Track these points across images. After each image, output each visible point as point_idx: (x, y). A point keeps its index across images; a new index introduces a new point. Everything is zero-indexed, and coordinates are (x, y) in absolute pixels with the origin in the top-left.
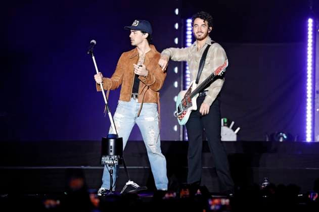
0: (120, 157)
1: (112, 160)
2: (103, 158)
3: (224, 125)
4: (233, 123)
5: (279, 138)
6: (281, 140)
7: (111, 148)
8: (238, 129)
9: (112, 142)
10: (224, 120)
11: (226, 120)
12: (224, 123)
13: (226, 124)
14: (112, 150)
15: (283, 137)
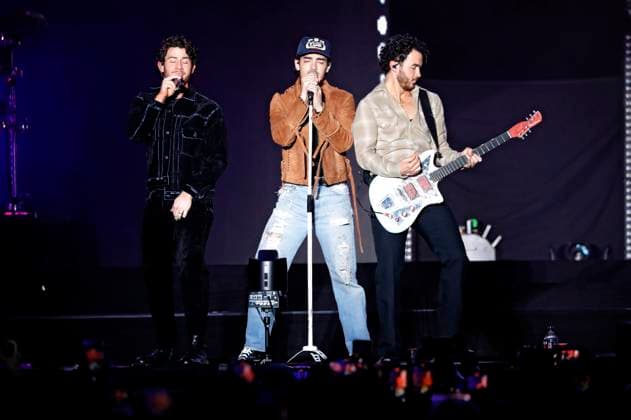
0: (283, 293)
1: (269, 298)
2: (251, 296)
3: (473, 233)
4: (488, 228)
5: (575, 254)
6: (578, 258)
7: (266, 278)
8: (499, 239)
9: (267, 267)
10: (472, 223)
11: (475, 224)
12: (472, 228)
13: (476, 231)
14: (268, 280)
15: (581, 251)
